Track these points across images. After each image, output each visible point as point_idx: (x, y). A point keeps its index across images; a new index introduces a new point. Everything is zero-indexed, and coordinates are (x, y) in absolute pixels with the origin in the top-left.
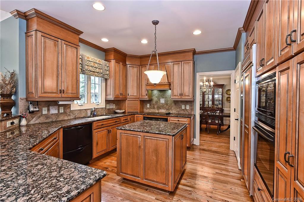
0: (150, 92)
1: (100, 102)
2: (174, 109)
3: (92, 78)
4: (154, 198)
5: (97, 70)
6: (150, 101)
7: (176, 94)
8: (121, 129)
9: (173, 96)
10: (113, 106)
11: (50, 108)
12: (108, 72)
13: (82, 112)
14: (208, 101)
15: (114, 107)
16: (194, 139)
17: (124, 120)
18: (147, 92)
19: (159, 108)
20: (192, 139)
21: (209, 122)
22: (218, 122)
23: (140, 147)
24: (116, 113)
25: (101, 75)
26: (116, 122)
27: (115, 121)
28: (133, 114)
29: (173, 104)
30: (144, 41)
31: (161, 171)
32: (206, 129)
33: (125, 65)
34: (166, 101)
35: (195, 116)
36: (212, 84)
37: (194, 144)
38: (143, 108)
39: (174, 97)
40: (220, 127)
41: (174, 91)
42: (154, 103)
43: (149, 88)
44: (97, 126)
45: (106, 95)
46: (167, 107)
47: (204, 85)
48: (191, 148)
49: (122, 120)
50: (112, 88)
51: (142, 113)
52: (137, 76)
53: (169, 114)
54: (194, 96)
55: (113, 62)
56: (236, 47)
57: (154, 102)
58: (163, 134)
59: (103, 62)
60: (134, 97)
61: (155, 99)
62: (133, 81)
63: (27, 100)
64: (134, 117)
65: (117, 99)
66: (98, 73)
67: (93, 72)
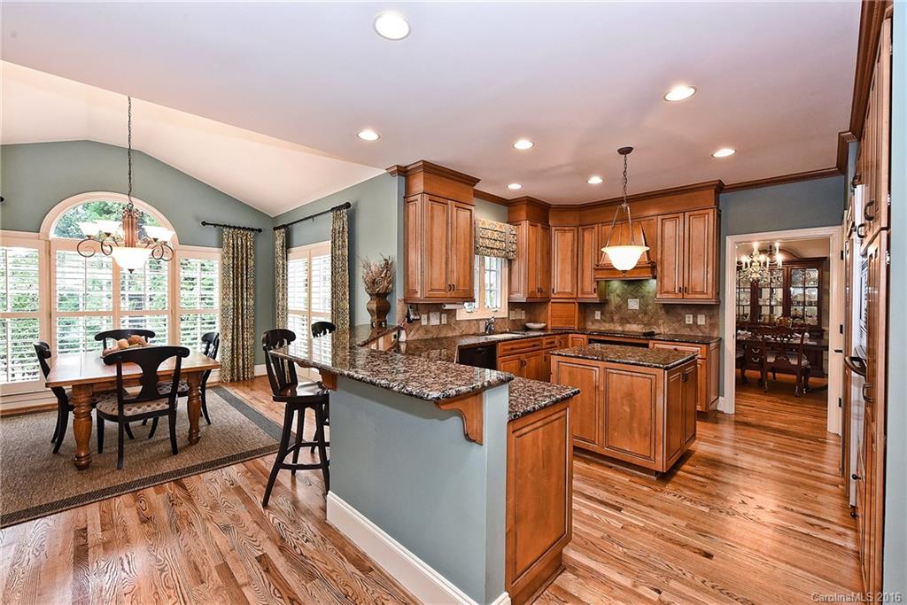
0: (603, 283)
1: (499, 306)
2: (663, 323)
3: (487, 258)
4: (627, 480)
5: (497, 243)
6: (602, 304)
7: (671, 289)
8: (559, 355)
9: (661, 293)
10: (521, 315)
11: (431, 315)
12: (514, 246)
13: (472, 324)
14: (771, 307)
15: (523, 317)
16: (720, 398)
17: (547, 344)
18: (595, 283)
19: (624, 321)
20: (713, 397)
21: (768, 360)
22: (800, 362)
23: (596, 388)
24: (528, 329)
25: (504, 252)
26: (534, 346)
27: (532, 344)
28: (565, 333)
29: (662, 312)
30: (595, 180)
31: (640, 434)
32: (761, 380)
33: (547, 228)
34: (644, 306)
35: (720, 341)
36: (780, 258)
37: (718, 409)
38: (585, 321)
39: (665, 296)
40: (806, 380)
41: (666, 281)
42: (613, 309)
43: (600, 275)
44: (505, 350)
45: (510, 293)
46: (646, 319)
47: (752, 262)
48: (711, 416)
49: (544, 342)
50: (522, 278)
51: (582, 331)
52: (572, 251)
53: (651, 335)
54: (718, 294)
55: (525, 225)
56: (842, 167)
57: (612, 307)
58: (644, 366)
59: (507, 227)
60: (566, 296)
61: (614, 300)
62: (563, 260)
63: (405, 301)
64: (566, 340)
65: (532, 300)
66: (497, 249)
67: (491, 248)
